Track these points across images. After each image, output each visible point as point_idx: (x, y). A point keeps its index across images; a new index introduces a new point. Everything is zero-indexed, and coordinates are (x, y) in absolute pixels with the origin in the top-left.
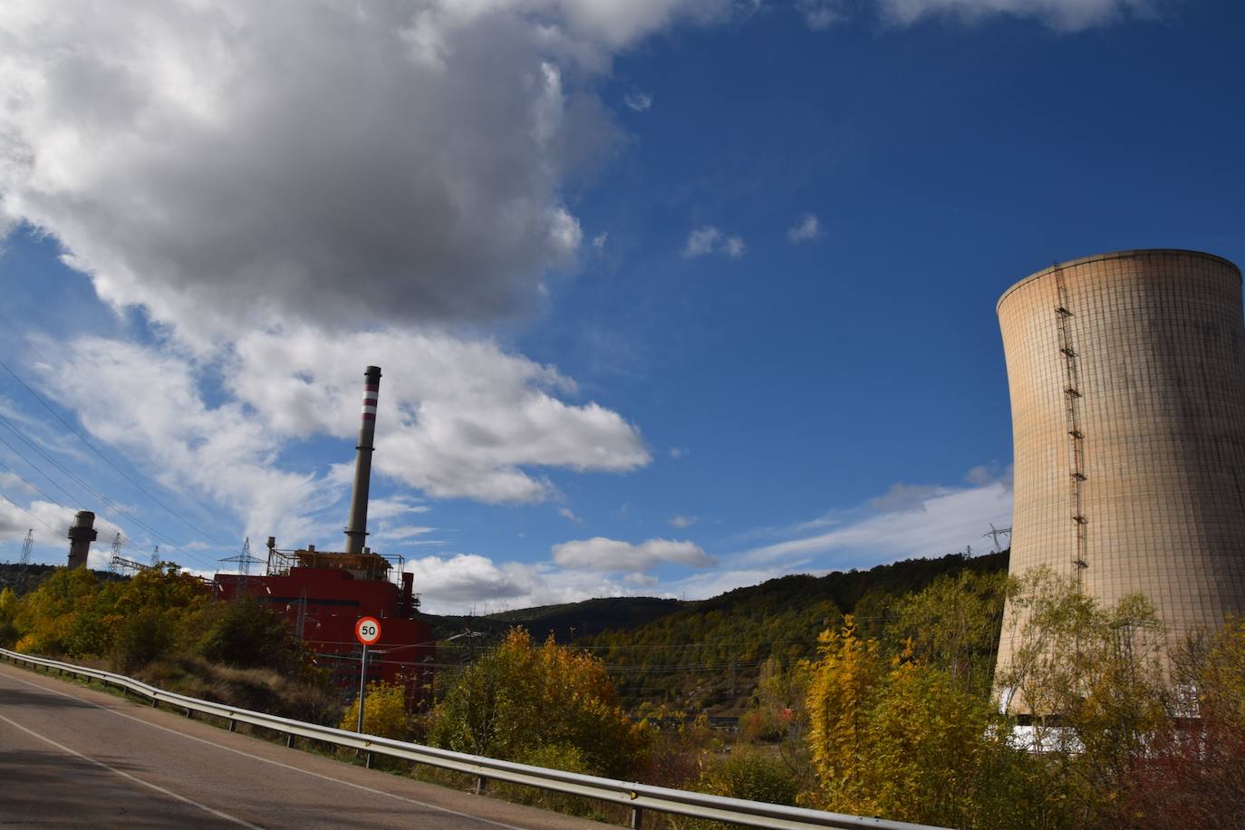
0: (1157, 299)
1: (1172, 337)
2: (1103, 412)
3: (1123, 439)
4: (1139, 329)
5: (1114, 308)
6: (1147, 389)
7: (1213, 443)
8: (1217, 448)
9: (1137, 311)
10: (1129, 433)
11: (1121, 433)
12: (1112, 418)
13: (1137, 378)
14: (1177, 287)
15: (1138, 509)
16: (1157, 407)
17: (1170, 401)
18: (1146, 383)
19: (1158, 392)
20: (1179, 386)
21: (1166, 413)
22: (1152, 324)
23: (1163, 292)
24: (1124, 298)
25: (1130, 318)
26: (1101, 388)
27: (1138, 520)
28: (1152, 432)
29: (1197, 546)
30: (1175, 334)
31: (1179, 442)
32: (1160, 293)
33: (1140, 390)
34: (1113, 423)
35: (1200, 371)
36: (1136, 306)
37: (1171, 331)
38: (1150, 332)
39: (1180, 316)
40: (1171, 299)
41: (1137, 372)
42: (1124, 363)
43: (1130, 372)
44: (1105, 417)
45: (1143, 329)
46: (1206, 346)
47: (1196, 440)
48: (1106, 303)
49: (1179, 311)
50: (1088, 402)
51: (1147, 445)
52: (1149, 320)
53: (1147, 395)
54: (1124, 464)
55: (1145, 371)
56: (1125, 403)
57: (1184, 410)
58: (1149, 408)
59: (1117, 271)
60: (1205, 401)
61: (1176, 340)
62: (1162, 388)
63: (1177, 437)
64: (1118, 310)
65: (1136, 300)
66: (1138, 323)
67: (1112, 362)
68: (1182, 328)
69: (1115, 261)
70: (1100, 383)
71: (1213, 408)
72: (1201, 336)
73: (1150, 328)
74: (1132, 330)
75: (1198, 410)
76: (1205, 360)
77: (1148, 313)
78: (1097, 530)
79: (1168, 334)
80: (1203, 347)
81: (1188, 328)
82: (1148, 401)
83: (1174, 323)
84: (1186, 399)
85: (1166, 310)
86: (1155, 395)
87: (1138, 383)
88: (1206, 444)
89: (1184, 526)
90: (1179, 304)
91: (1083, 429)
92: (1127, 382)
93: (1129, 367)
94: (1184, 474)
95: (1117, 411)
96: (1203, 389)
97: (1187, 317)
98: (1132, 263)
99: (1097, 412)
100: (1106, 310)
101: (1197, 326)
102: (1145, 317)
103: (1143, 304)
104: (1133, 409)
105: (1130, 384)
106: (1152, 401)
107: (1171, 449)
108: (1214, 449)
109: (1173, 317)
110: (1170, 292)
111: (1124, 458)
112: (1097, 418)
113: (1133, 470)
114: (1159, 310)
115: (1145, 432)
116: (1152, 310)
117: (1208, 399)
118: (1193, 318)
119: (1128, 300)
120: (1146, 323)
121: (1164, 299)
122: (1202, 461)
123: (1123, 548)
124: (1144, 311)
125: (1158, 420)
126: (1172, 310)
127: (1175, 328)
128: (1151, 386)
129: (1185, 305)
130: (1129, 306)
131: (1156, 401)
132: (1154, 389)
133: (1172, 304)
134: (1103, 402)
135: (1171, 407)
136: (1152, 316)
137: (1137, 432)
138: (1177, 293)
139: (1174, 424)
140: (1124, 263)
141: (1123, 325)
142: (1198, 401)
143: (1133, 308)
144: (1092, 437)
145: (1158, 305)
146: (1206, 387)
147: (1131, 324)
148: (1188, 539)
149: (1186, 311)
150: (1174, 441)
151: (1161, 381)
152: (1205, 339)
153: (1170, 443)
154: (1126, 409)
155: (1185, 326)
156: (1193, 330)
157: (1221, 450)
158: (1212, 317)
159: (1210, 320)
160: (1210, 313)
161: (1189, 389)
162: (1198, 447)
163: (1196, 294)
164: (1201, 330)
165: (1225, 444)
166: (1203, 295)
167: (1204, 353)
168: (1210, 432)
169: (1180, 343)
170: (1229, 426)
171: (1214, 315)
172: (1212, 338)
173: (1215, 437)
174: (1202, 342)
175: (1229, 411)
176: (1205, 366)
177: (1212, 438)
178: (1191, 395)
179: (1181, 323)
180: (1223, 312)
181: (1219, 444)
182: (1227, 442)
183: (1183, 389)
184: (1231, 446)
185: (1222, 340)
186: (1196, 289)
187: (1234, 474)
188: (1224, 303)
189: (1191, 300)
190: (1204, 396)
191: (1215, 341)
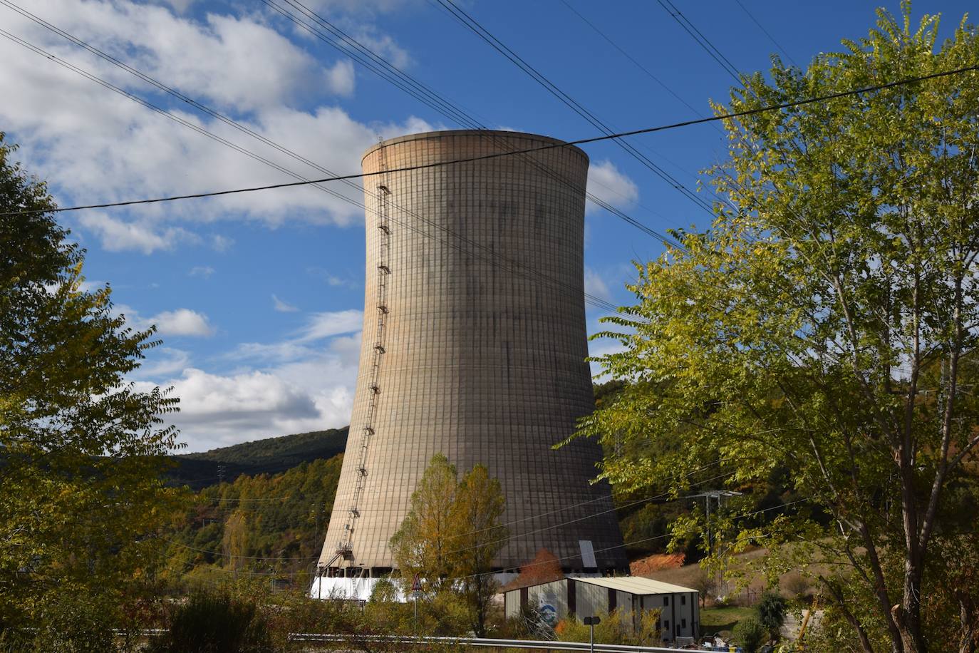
0: (457, 180)
1: (466, 218)
2: (404, 288)
3: (413, 316)
4: (438, 210)
5: (420, 189)
6: (438, 268)
7: (491, 319)
8: (495, 324)
9: (438, 193)
10: (419, 310)
11: (413, 311)
12: (409, 295)
13: (432, 258)
15: (415, 381)
16: (444, 286)
17: (457, 280)
18: (438, 262)
19: (447, 271)
20: (467, 265)
21: (451, 291)
22: (451, 205)
23: (463, 173)
24: (429, 178)
25: (432, 199)
26: (404, 265)
27: (414, 392)
28: (437, 309)
29: (455, 415)
30: (470, 215)
31: (458, 319)
32: (460, 174)
33: (432, 269)
34: (408, 299)
35: (490, 250)
36: (438, 187)
37: (467, 211)
38: (447, 213)
39: (476, 197)
40: (470, 179)
41: (432, 252)
42: (423, 243)
43: (426, 251)
44: (404, 294)
45: (441, 210)
46: (500, 225)
47: (474, 317)
48: (414, 184)
49: (476, 192)
50: (394, 278)
51: (431, 322)
52: (447, 201)
53: (438, 275)
54: (412, 340)
55: (438, 251)
56: (420, 281)
57: (468, 288)
58: (438, 286)
59: (425, 152)
60: (490, 279)
61: (470, 221)
62: (451, 268)
63: (457, 314)
64: (423, 191)
65: (438, 181)
66: (438, 205)
67: (415, 241)
68: (477, 209)
69: (423, 141)
70: (404, 261)
71: (497, 285)
72: (497, 215)
73: (448, 209)
74: (432, 211)
75: (481, 288)
76: (496, 240)
77: (447, 195)
78: (385, 400)
79: (463, 215)
80: (496, 227)
81: (483, 208)
82: (438, 280)
83: (470, 203)
84: (472, 278)
85: (463, 191)
86: (444, 274)
87: (432, 263)
88: (484, 320)
89: (448, 398)
90: (477, 185)
91: (389, 305)
92: (424, 261)
93: (426, 247)
94: (457, 349)
95: (413, 289)
96: (490, 268)
97: (484, 197)
98: (438, 144)
99: (399, 289)
100: (414, 190)
101: (493, 206)
102: (444, 199)
103: (444, 185)
104: (425, 287)
105: (425, 262)
106: (441, 280)
107: (450, 326)
108: (491, 325)
109: (470, 197)
110: (470, 173)
111: (412, 334)
112: (399, 295)
113: (417, 345)
114: (457, 191)
115: (431, 309)
116: (451, 192)
117: (494, 277)
118: (490, 199)
119: (432, 181)
120: (444, 204)
121: (463, 180)
122: (477, 337)
123: (399, 417)
124: (444, 192)
125: (444, 297)
126: (470, 191)
127: (470, 209)
128: (441, 266)
129: (483, 185)
130: (432, 187)
131: (444, 280)
132: (444, 269)
133: (470, 185)
134: (404, 280)
135: (457, 285)
136: (451, 198)
137: (425, 310)
138: (477, 174)
139: (457, 302)
140: (431, 145)
141: (426, 206)
142: (483, 279)
143: (435, 190)
144: (393, 313)
145: (457, 186)
146: (494, 265)
147: (432, 205)
148: (449, 409)
149: (483, 191)
150: (454, 318)
151: (451, 261)
152: (499, 219)
153: (450, 320)
154: (419, 287)
155: (480, 206)
156: (489, 209)
157: (498, 326)
158: (512, 196)
159: (509, 199)
160: (509, 193)
161: (476, 268)
162: (475, 324)
163: (497, 175)
164: (497, 210)
165: (504, 320)
166: (503, 175)
167: (496, 232)
168: (490, 309)
169: (473, 223)
170: (513, 302)
171: (515, 193)
172: (509, 217)
173: (494, 313)
174: (496, 222)
175: (516, 287)
176: (496, 245)
177: (491, 314)
178: (476, 274)
179: (477, 203)
180: (527, 188)
181: (498, 320)
182: (507, 318)
183: (471, 268)
184: (510, 321)
185: (521, 217)
186: (497, 169)
187: (507, 348)
188: (530, 180)
189: (490, 181)
190: (490, 274)
191: (512, 220)
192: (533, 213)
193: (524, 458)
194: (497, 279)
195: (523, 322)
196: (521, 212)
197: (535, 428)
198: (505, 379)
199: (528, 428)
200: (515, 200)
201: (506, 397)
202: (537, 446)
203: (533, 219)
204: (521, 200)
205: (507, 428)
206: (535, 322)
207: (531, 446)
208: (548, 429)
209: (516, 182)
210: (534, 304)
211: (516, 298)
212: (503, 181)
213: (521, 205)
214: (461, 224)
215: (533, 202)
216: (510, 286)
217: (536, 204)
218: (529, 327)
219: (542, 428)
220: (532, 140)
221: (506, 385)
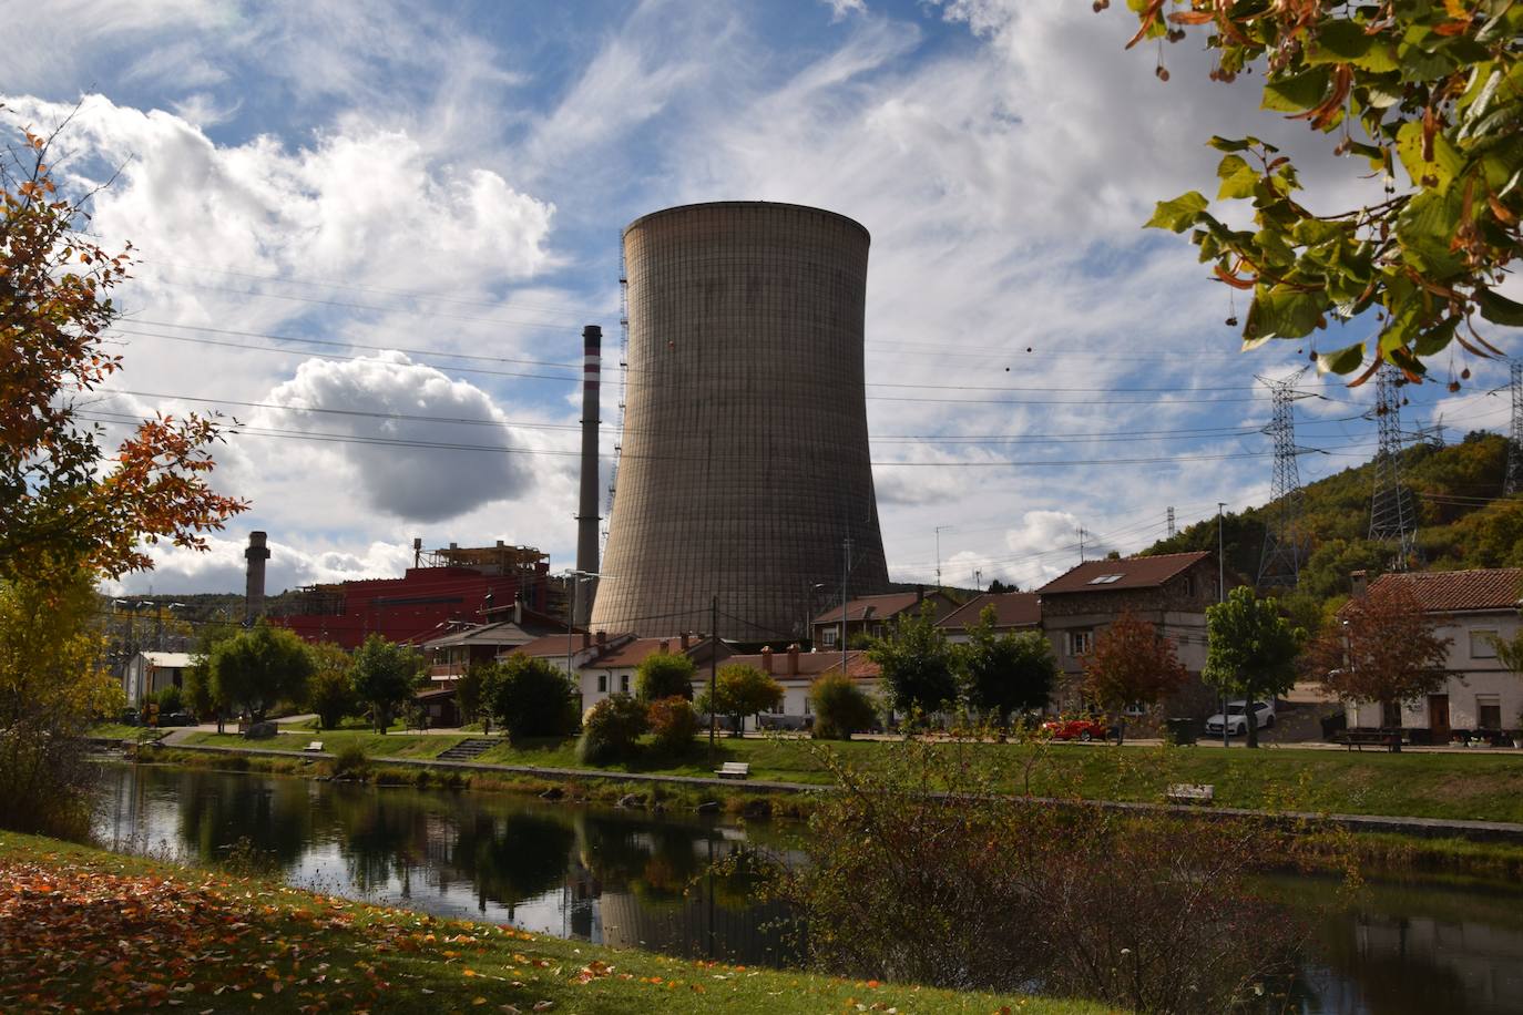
7: (695, 408)
8: (698, 412)
10: (639, 405)
13: (648, 348)
14: (683, 247)
20: (675, 352)
22: (661, 290)
27: (630, 491)
35: (696, 333)
39: (683, 279)
42: (643, 334)
46: (706, 305)
47: (679, 407)
49: (683, 272)
52: (658, 287)
56: (641, 374)
57: (675, 377)
60: (696, 365)
61: (677, 305)
63: (666, 405)
64: (644, 279)
66: (652, 291)
68: (683, 290)
72: (703, 295)
74: (648, 299)
75: (686, 375)
76: (703, 321)
77: (658, 280)
79: (672, 300)
80: (703, 308)
81: (690, 289)
83: (677, 286)
84: (678, 366)
85: (671, 273)
88: (688, 409)
90: (683, 265)
93: (645, 338)
95: (638, 384)
96: (695, 353)
97: (689, 278)
101: (699, 285)
102: (656, 284)
103: (656, 271)
105: (645, 354)
108: (694, 415)
109: (677, 280)
115: (646, 403)
117: (699, 361)
118: (696, 278)
120: (657, 290)
122: (680, 428)
124: (656, 277)
129: (689, 264)
138: (683, 253)
141: (645, 294)
142: (689, 365)
146: (699, 350)
147: (648, 293)
149: (689, 271)
152: (706, 298)
155: (686, 287)
156: (695, 290)
157: (701, 414)
158: (719, 272)
159: (716, 276)
160: (716, 269)
161: (683, 353)
162: (679, 414)
163: (702, 250)
164: (703, 290)
165: (708, 407)
166: (709, 250)
167: (703, 313)
168: (694, 397)
169: (681, 308)
170: (719, 386)
171: (723, 268)
172: (716, 294)
173: (698, 401)
174: (703, 302)
175: (723, 370)
176: (703, 327)
177: (695, 403)
178: (682, 360)
179: (683, 285)
180: (737, 261)
181: (701, 407)
182: (712, 405)
183: (678, 355)
184: (715, 407)
185: (730, 294)
186: (702, 244)
187: (710, 437)
188: (741, 252)
189: (696, 258)
190: (696, 359)
191: (720, 297)
192: (744, 286)
193: (717, 555)
194: (702, 364)
195: (730, 408)
196: (730, 287)
197: (735, 522)
198: (705, 471)
199: (726, 522)
200: (723, 275)
201: (704, 490)
202: (735, 542)
203: (744, 294)
204: (730, 275)
205: (702, 523)
206: (744, 407)
207: (726, 541)
208: (751, 523)
209: (723, 255)
210: (744, 388)
211: (723, 382)
212: (709, 257)
213: (730, 280)
214: (670, 309)
215: (745, 274)
216: (716, 370)
217: (748, 277)
218: (737, 413)
219: (743, 522)
220: (741, 207)
221: (705, 478)
